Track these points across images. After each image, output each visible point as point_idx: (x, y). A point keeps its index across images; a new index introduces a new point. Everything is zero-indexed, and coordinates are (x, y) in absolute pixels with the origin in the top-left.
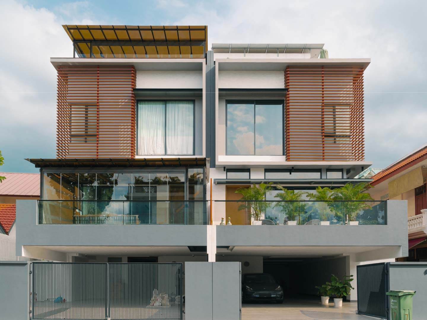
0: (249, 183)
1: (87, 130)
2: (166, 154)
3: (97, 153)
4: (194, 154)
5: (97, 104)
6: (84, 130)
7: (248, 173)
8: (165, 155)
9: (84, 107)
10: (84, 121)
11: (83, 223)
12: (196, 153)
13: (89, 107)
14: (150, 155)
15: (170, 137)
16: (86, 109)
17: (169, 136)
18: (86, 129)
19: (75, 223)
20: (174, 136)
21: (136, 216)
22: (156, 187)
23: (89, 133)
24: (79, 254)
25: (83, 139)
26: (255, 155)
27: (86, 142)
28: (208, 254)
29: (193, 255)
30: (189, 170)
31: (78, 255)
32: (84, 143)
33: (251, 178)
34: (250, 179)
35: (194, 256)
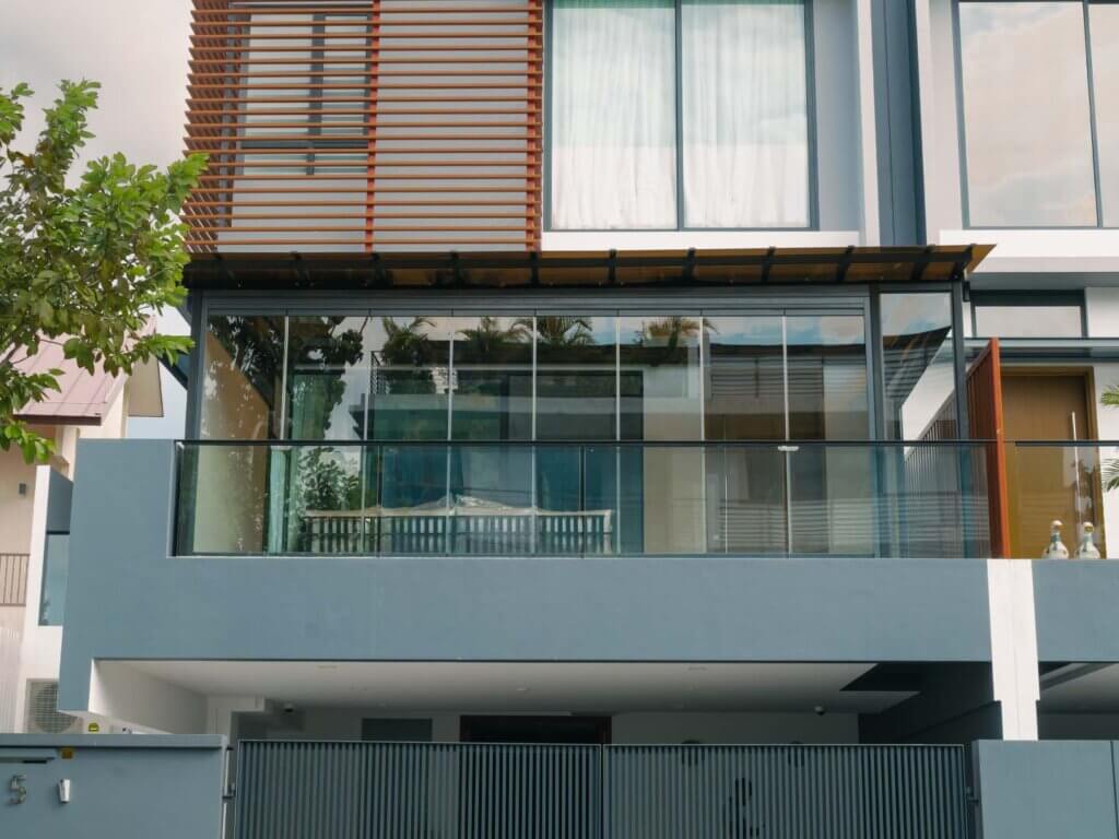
0: (1085, 354)
1: (320, 120)
2: (681, 226)
3: (370, 219)
4: (814, 225)
5: (371, 6)
6: (306, 117)
7: (1077, 310)
8: (677, 230)
9: (309, 18)
10: (306, 80)
11: (330, 549)
12: (822, 221)
13: (329, 19)
14: (609, 228)
15: (699, 147)
16: (318, 27)
17: (693, 141)
18: (315, 116)
19: (309, 549)
20: (719, 141)
21: (602, 518)
22: (639, 375)
23: (326, 133)
24: (270, 702)
25: (298, 158)
26: (1100, 226)
27: (310, 170)
28: (999, 703)
29: (818, 709)
30: (884, 298)
31: (261, 708)
32: (304, 174)
33: (1091, 334)
34: (1085, 337)
35: (821, 713)
